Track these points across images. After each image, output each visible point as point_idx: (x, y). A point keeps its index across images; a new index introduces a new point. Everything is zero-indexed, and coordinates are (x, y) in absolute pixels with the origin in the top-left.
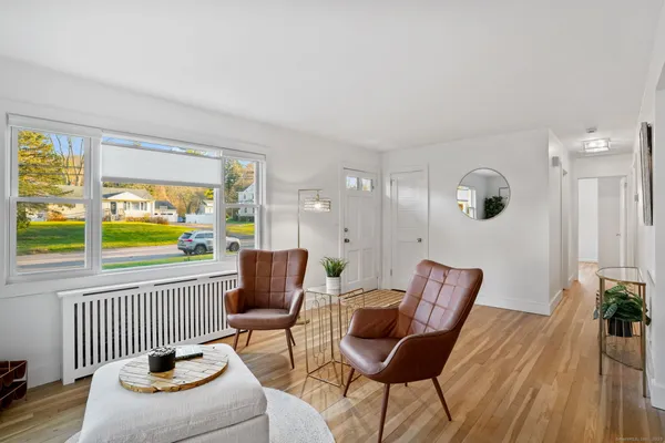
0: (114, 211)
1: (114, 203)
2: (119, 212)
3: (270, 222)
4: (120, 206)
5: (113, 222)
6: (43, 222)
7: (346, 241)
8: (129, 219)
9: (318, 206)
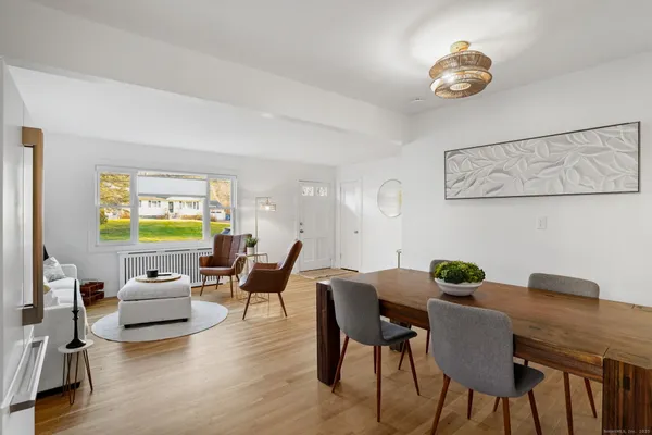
0: (171, 210)
1: (171, 203)
2: (175, 211)
3: (240, 219)
4: (176, 205)
5: (171, 220)
6: (117, 219)
7: (302, 232)
8: (184, 218)
9: (268, 208)
